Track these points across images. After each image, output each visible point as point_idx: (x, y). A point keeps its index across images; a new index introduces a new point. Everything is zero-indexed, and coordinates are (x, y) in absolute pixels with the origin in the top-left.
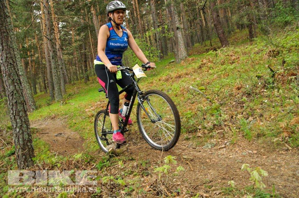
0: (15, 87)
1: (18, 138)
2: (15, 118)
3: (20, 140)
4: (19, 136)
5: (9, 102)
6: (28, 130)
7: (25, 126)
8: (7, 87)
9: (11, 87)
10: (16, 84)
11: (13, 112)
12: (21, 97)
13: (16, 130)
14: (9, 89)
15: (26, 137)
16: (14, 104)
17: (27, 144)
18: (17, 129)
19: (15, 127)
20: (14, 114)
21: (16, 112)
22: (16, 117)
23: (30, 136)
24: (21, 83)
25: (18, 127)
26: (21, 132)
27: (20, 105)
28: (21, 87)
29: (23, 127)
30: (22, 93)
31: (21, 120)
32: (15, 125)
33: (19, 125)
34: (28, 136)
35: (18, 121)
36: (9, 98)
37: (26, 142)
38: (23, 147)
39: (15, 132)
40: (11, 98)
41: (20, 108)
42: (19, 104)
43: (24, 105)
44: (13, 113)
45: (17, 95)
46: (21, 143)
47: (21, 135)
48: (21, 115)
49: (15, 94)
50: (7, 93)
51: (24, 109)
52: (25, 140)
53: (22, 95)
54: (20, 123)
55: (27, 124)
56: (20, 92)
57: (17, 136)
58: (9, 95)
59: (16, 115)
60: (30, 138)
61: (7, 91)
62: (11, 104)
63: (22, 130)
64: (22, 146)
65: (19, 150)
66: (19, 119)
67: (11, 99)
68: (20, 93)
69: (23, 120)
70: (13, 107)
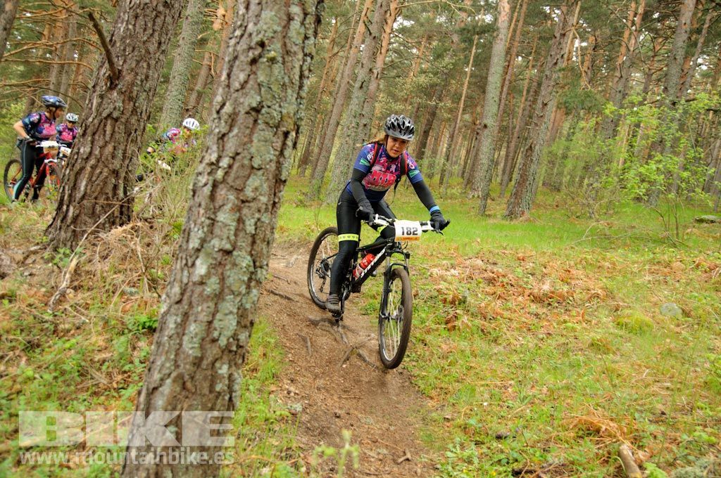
0: (286, 27)
1: (186, 315)
2: (212, 197)
3: (192, 328)
4: (190, 304)
5: (219, 99)
6: (248, 287)
7: (245, 261)
8: (247, 8)
9: (267, 14)
10: (296, 10)
11: (219, 158)
12: (289, 91)
13: (193, 264)
14: (251, 26)
15: (227, 324)
16: (241, 118)
17: (218, 365)
18: (198, 262)
19: (194, 243)
20: (220, 174)
21: (230, 167)
22: (222, 192)
23: (245, 327)
24: (318, 21)
25: (208, 255)
26: (213, 285)
27: (268, 134)
28: (312, 41)
29: (235, 265)
30: (306, 73)
31: (240, 221)
32: (201, 234)
33: (216, 243)
34: (238, 322)
35: (222, 217)
36: (229, 75)
37: (213, 352)
38: (187, 377)
39: (186, 273)
40: (242, 77)
41: (262, 148)
42: (267, 123)
43: (289, 143)
44: (214, 165)
45: (277, 69)
46: (190, 348)
47: (205, 305)
48: (249, 193)
49: (273, 60)
50: (233, 42)
51: (279, 165)
52: (214, 341)
53: (301, 87)
54: (225, 233)
55: (261, 254)
56: (297, 66)
57: (185, 302)
58: (236, 58)
59: (224, 181)
60: (243, 337)
61: (238, 33)
62: (228, 108)
63: (223, 279)
64: (186, 368)
65: (162, 380)
66: (232, 209)
67: (237, 85)
68: (297, 71)
69: (250, 228)
70: (230, 130)
